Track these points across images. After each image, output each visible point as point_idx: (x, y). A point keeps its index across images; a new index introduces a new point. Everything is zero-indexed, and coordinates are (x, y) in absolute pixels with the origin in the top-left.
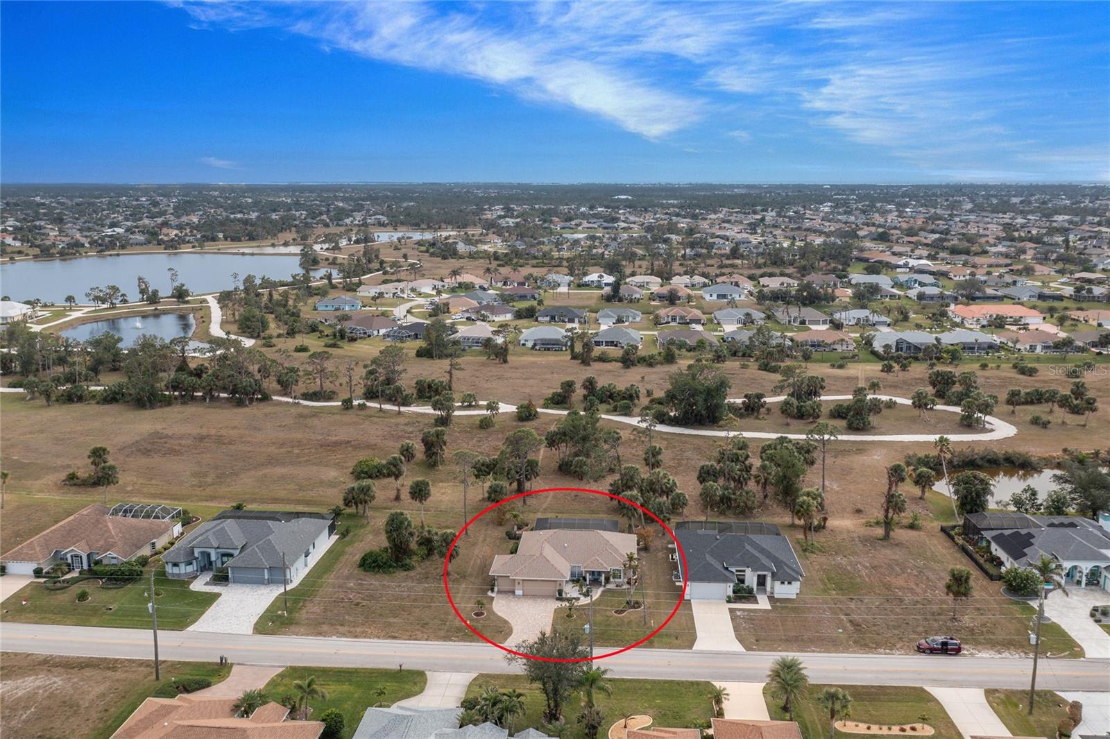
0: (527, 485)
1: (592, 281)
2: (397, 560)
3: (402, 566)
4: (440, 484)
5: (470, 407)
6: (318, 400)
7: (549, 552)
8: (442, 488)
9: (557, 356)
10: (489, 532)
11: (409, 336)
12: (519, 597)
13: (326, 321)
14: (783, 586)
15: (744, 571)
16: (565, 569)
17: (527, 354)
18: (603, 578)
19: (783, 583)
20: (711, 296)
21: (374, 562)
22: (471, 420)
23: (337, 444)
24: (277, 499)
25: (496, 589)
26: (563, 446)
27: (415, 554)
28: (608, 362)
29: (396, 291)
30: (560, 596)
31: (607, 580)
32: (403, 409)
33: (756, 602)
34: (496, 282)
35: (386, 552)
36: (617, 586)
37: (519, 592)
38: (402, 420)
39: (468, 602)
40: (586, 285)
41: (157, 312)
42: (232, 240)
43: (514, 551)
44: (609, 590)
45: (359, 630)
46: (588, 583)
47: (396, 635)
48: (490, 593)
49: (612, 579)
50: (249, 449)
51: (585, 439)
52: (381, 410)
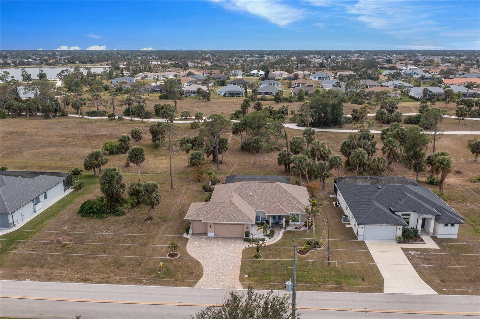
0: (220, 157)
1: (254, 73)
2: (111, 207)
3: (114, 212)
4: (160, 157)
5: (186, 119)
6: (95, 116)
7: (237, 200)
8: (161, 159)
9: (237, 99)
10: (190, 187)
11: (157, 91)
12: (210, 238)
13: (115, 86)
14: (446, 228)
15: (409, 215)
16: (251, 214)
17: (220, 98)
18: (283, 222)
19: (446, 225)
20: (315, 78)
21: (90, 209)
22: (186, 125)
23: (97, 136)
24: (42, 167)
25: (191, 231)
26: (244, 133)
27: (126, 202)
28: (266, 101)
29: (155, 76)
30: (247, 238)
31: (287, 222)
32: (144, 120)
33: (422, 242)
34: (206, 74)
35: (102, 201)
36: (296, 228)
37: (211, 234)
38: (143, 125)
39: (164, 243)
40: (251, 75)
41: (29, 84)
42: (82, 63)
43: (208, 200)
44: (289, 232)
45: (56, 271)
46: (270, 226)
47: (90, 277)
48: (185, 235)
49: (291, 222)
50: (39, 138)
51: (259, 127)
52: (131, 120)
